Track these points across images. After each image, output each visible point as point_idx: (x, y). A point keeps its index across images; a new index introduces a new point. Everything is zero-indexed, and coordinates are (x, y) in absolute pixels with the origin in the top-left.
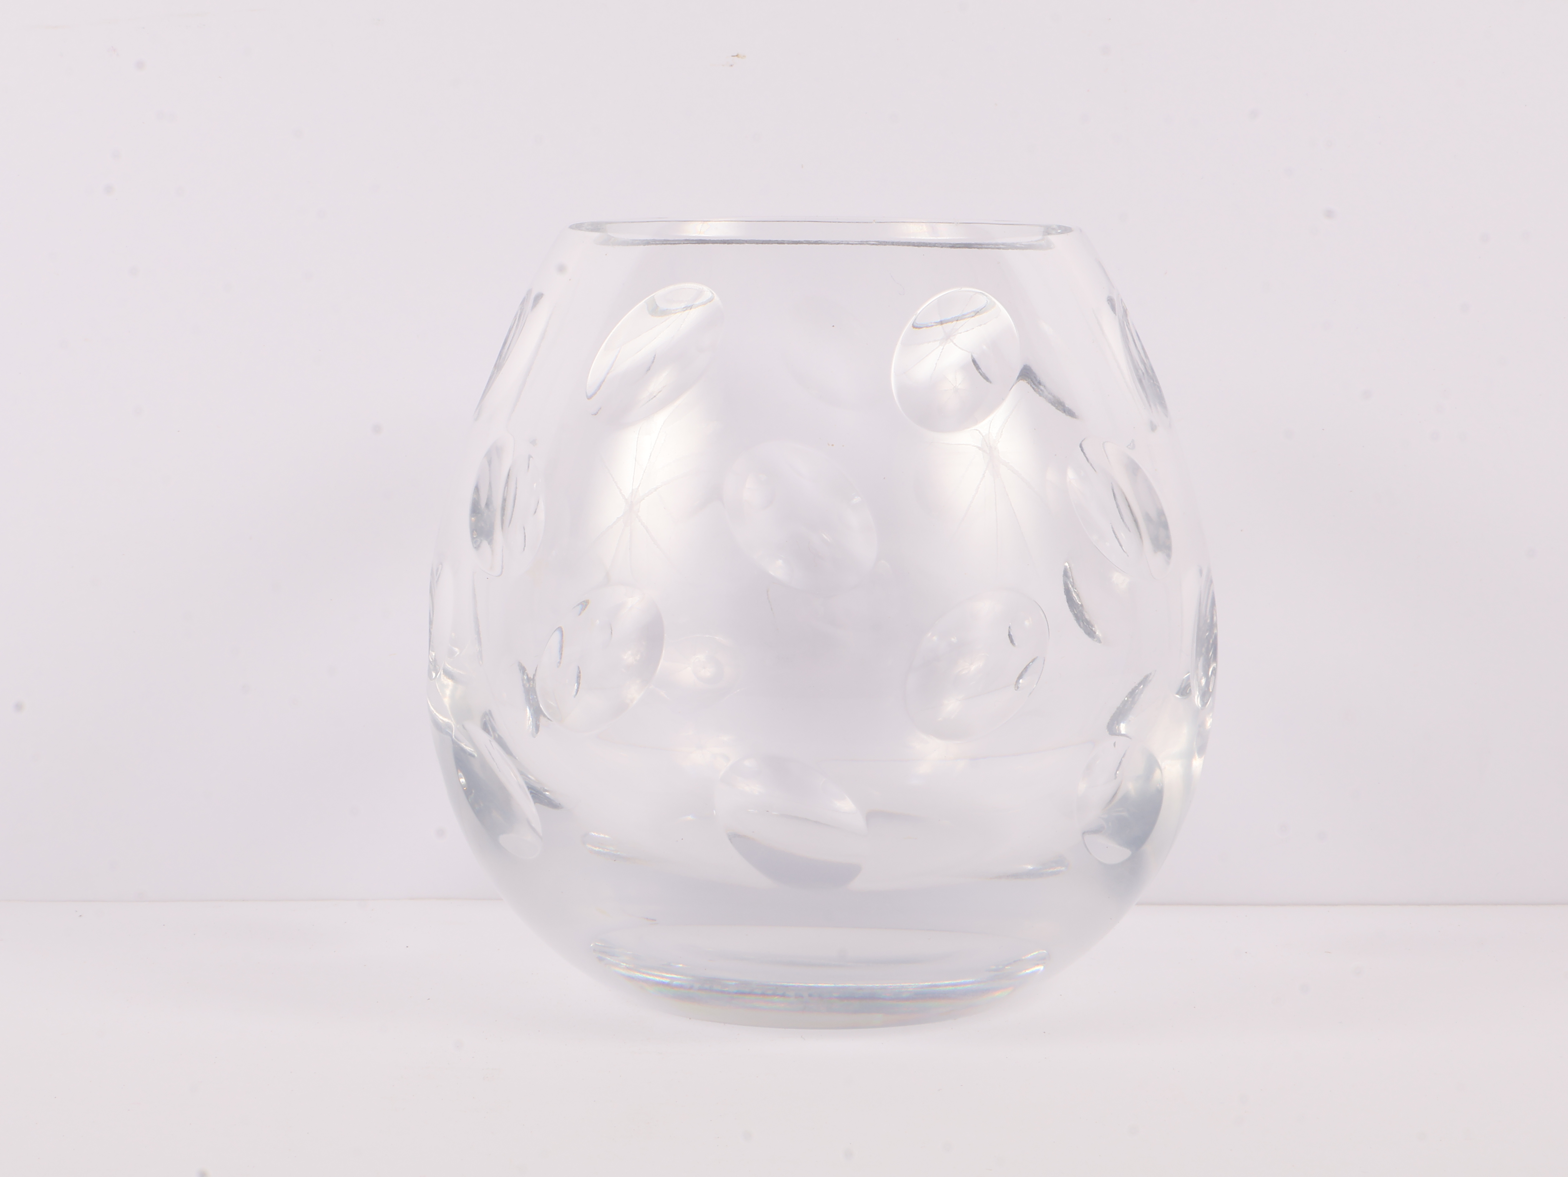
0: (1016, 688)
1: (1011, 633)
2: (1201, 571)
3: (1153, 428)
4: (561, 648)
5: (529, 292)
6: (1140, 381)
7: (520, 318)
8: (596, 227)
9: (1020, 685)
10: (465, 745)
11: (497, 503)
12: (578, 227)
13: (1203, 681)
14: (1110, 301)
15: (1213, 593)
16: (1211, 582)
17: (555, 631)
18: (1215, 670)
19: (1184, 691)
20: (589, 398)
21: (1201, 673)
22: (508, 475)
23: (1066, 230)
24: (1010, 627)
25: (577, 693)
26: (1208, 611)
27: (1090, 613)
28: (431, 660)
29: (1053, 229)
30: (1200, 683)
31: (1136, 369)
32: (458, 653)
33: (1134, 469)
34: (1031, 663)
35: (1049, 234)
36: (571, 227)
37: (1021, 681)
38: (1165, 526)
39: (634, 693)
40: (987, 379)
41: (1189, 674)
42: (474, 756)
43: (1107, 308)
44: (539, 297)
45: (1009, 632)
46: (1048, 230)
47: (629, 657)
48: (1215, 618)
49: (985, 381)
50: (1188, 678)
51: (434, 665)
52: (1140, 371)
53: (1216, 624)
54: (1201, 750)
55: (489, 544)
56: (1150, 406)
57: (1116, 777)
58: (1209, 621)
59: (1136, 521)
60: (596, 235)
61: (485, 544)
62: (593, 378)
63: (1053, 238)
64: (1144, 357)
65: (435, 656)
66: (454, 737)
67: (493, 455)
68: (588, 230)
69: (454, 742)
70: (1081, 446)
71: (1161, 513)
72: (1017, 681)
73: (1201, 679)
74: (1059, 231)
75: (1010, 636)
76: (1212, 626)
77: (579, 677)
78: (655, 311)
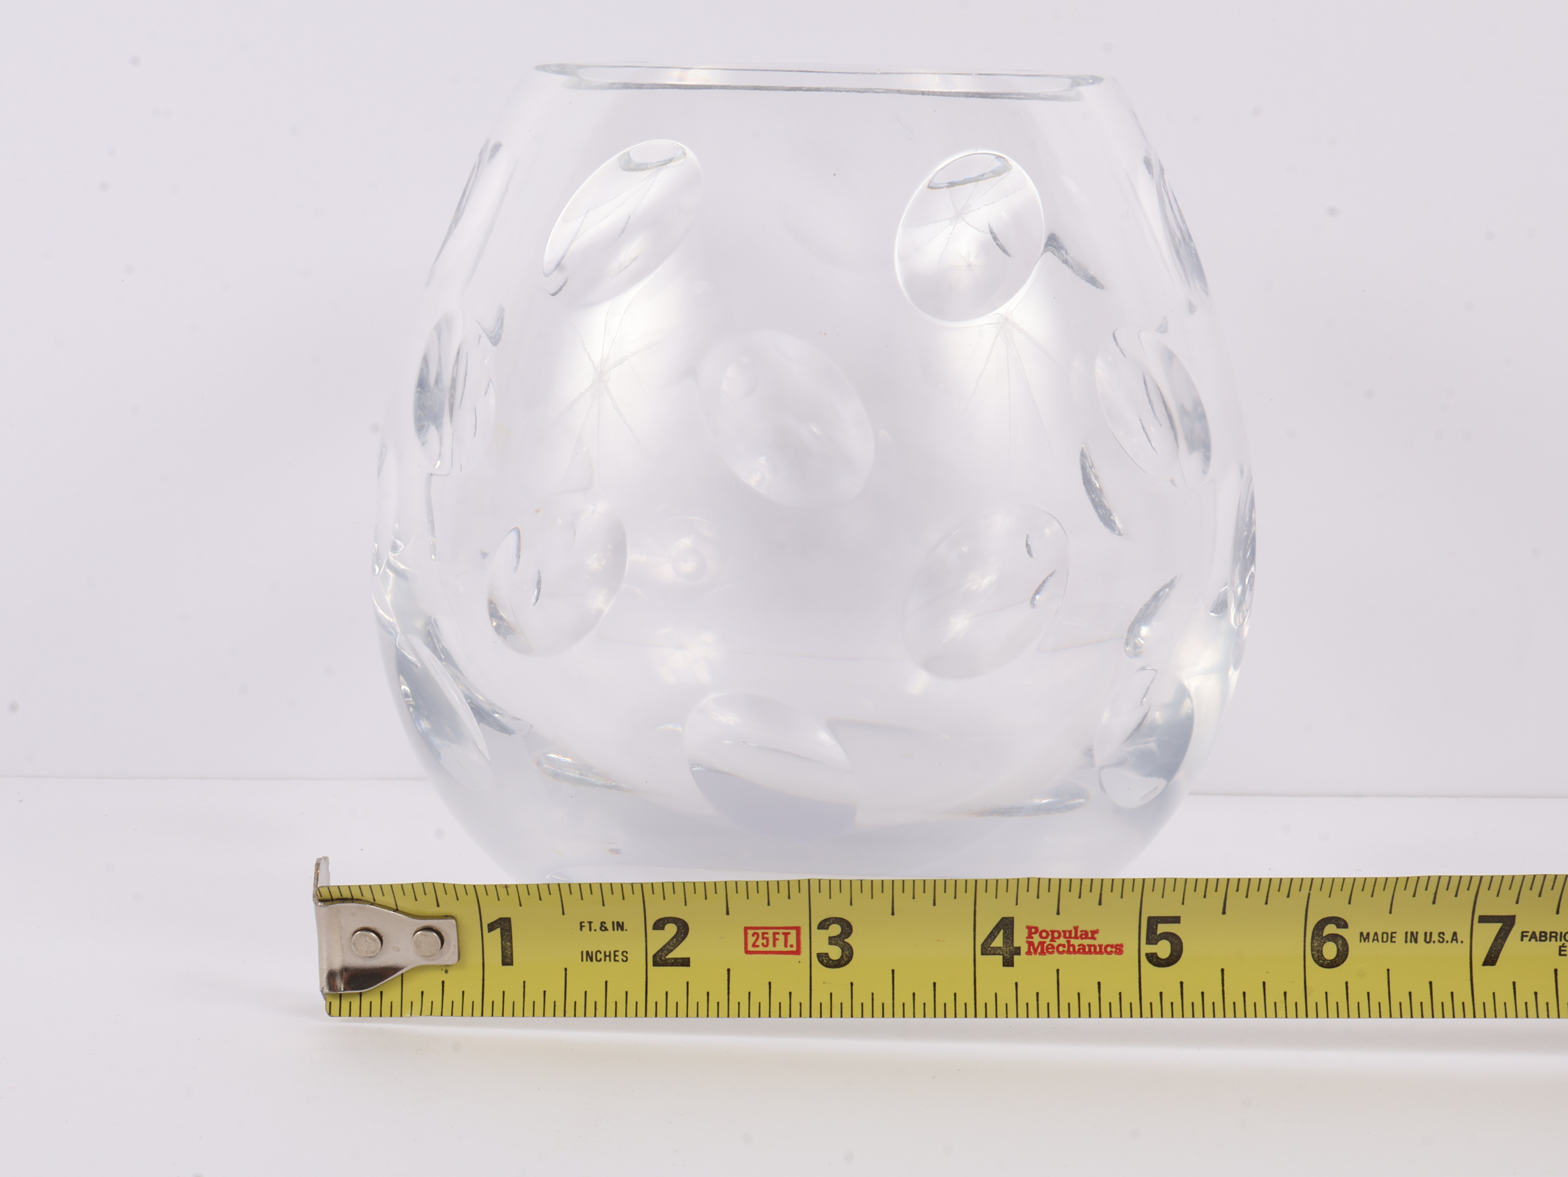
0: (1032, 606)
1: (1029, 543)
2: (1242, 472)
3: (1192, 309)
4: (519, 549)
5: (488, 141)
6: (1178, 253)
7: (477, 170)
8: (562, 70)
9: (1036, 602)
10: (408, 653)
11: (447, 381)
12: (543, 68)
13: (1239, 590)
14: (1148, 163)
15: (1253, 493)
16: (1251, 480)
17: (510, 531)
18: (1252, 576)
19: (1221, 607)
20: (546, 275)
21: (1237, 581)
22: (458, 353)
23: (1096, 80)
24: (1027, 536)
25: (537, 599)
26: (1247, 509)
27: (1111, 499)
28: (374, 552)
29: (1084, 79)
30: (1235, 592)
31: (1172, 236)
32: (402, 549)
33: (1169, 357)
34: (1049, 578)
35: (1079, 84)
36: (538, 68)
37: (1037, 597)
38: (1202, 417)
39: (599, 601)
40: (1005, 251)
41: (1227, 587)
42: (417, 666)
43: (1143, 168)
44: (497, 147)
45: (1027, 541)
46: (1077, 81)
47: (594, 562)
48: (1253, 515)
49: (1003, 254)
50: (1226, 592)
51: (377, 558)
52: (1177, 239)
53: (1255, 521)
54: (1237, 664)
55: (437, 429)
56: (1189, 284)
57: (1142, 704)
58: (1247, 519)
59: (1170, 417)
60: (564, 78)
61: (433, 429)
62: (551, 255)
63: (1084, 90)
64: (1181, 223)
65: (378, 547)
66: (397, 644)
67: (441, 329)
68: (554, 72)
69: (397, 649)
70: (1114, 335)
71: (1198, 403)
72: (1033, 598)
73: (1237, 588)
74: (1091, 81)
75: (1027, 545)
76: (1251, 523)
77: (539, 583)
78: (631, 166)
